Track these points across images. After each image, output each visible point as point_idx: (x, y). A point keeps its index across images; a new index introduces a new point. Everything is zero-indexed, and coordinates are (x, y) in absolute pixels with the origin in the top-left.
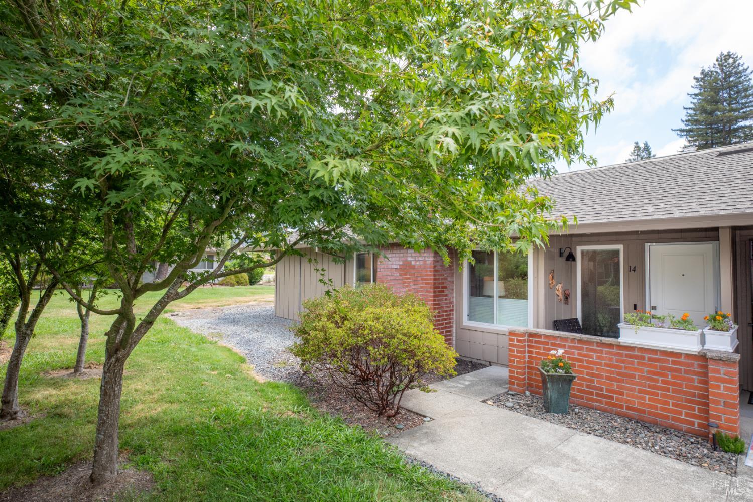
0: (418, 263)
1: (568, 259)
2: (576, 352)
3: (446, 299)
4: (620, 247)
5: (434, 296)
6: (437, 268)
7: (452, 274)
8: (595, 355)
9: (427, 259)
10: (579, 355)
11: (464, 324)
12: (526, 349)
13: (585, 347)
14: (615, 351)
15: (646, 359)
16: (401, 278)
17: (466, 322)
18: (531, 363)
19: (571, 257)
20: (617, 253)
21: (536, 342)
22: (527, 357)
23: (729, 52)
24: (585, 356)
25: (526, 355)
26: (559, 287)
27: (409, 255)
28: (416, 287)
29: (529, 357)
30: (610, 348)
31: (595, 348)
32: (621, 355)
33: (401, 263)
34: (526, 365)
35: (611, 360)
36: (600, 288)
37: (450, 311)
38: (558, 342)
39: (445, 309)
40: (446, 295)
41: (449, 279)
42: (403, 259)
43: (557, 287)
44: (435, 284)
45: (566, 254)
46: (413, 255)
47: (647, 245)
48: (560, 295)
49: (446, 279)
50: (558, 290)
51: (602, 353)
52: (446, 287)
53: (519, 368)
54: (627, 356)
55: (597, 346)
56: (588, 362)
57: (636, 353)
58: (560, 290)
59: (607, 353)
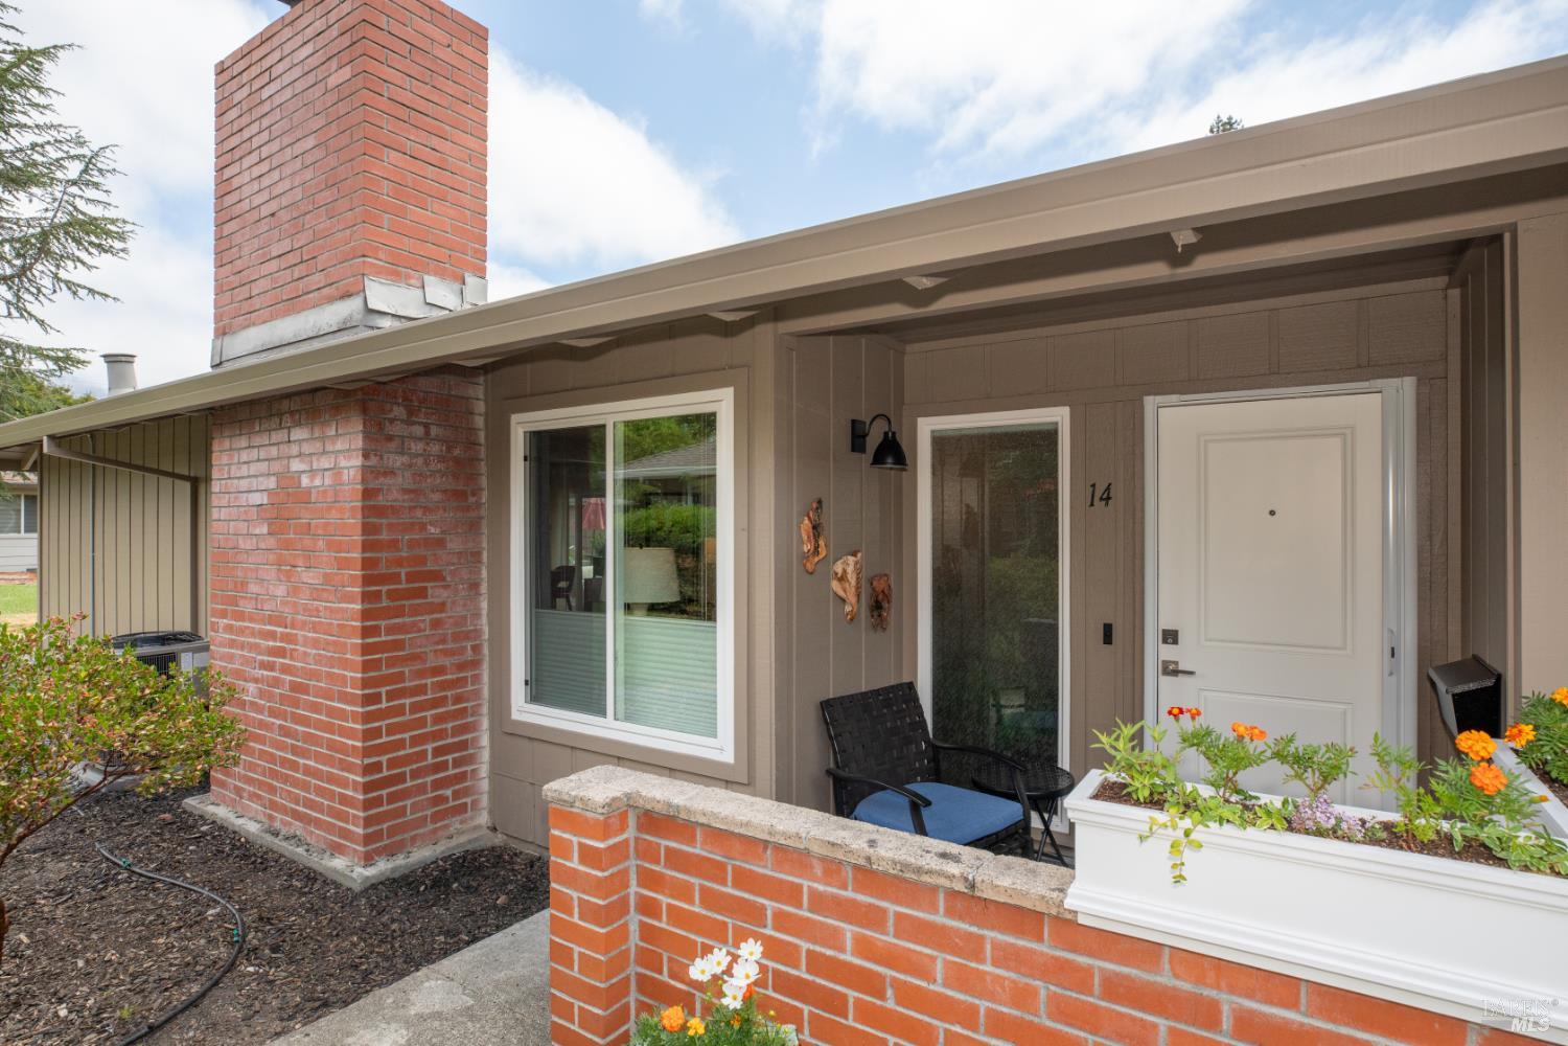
0: (317, 482)
1: (878, 459)
2: (849, 930)
3: (436, 624)
4: (1058, 416)
5: (365, 615)
6: (381, 500)
7: (473, 527)
8: (941, 960)
9: (343, 463)
10: (864, 948)
11: (515, 716)
12: (634, 888)
13: (892, 908)
14: (1045, 948)
15: (1226, 1023)
16: (271, 542)
17: (524, 710)
18: (649, 959)
19: (893, 452)
20: (1049, 436)
21: (676, 859)
22: (634, 928)
23: (1230, 118)
24: (891, 958)
25: (634, 920)
26: (848, 565)
27: (294, 450)
28: (310, 577)
29: (647, 932)
30: (1019, 931)
31: (940, 919)
32: (1080, 979)
33: (272, 483)
34: (633, 969)
35: (1023, 997)
36: (998, 565)
37: (461, 667)
38: (765, 869)
39: (432, 662)
40: (442, 607)
41: (454, 544)
42: (277, 467)
43: (839, 568)
44: (367, 564)
45: (874, 440)
46: (307, 448)
47: (1150, 402)
48: (852, 598)
49: (440, 543)
50: (842, 579)
51: (978, 955)
52: (437, 576)
53: (591, 995)
54: (1114, 988)
55: (950, 913)
56: (906, 995)
57: (1165, 978)
58: (852, 578)
59: (1005, 956)
